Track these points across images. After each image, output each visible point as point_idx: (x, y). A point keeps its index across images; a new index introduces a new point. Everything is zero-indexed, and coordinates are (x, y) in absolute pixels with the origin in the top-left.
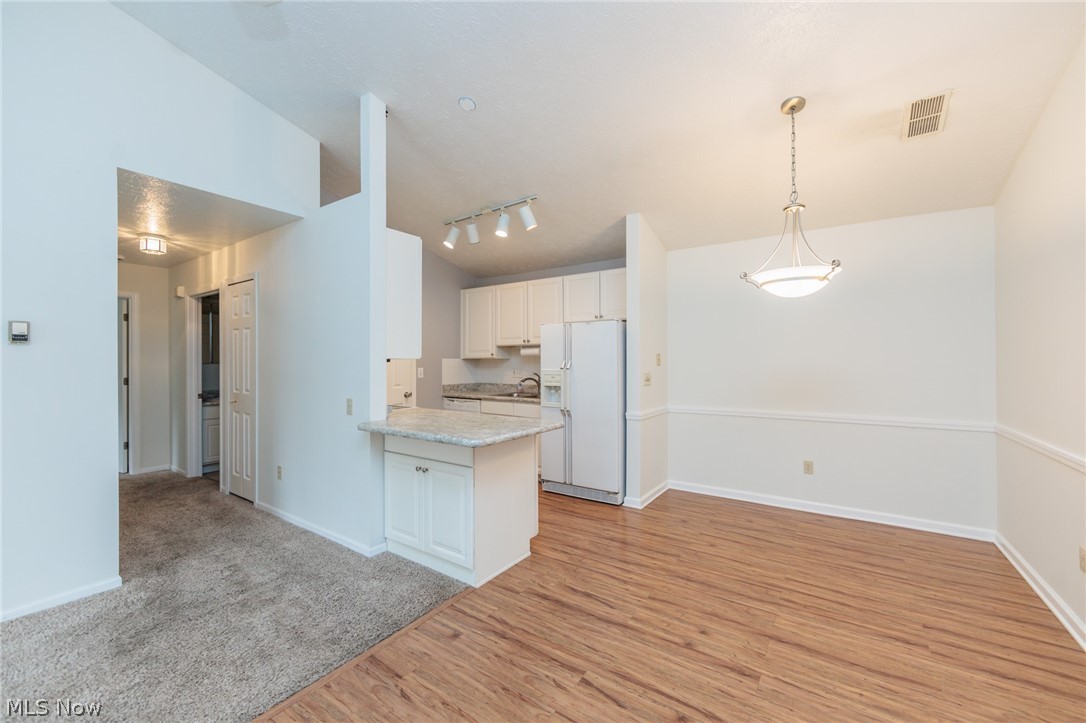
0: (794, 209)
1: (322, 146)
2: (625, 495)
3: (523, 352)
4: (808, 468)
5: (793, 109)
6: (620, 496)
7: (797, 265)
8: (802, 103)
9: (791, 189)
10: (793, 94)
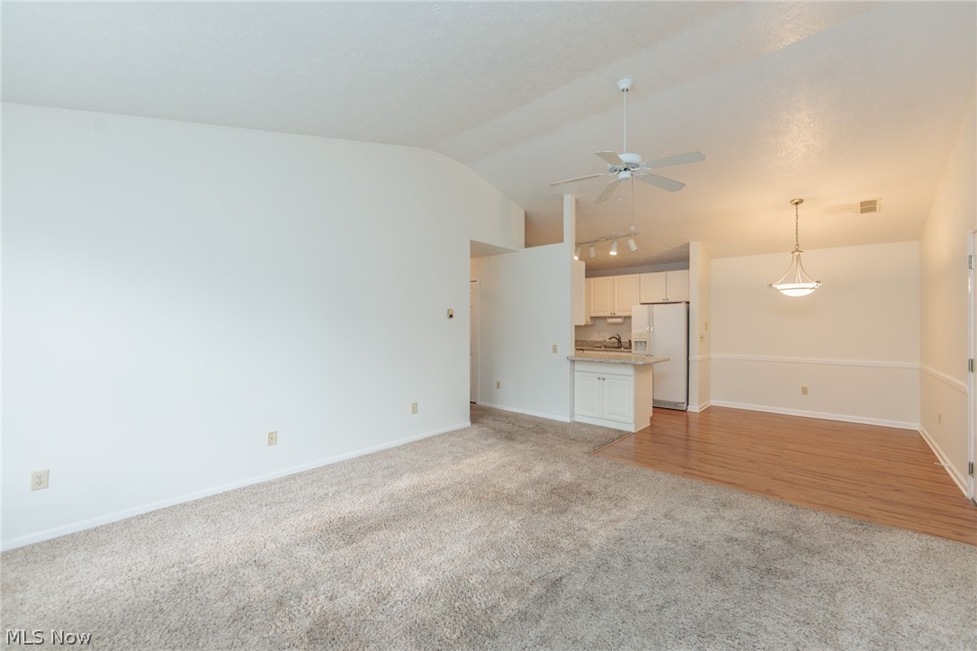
0: (797, 253)
1: (525, 213)
2: (688, 405)
3: (609, 320)
4: (805, 391)
5: (797, 203)
6: (685, 405)
7: (799, 282)
8: (801, 201)
9: (795, 243)
10: (797, 198)
